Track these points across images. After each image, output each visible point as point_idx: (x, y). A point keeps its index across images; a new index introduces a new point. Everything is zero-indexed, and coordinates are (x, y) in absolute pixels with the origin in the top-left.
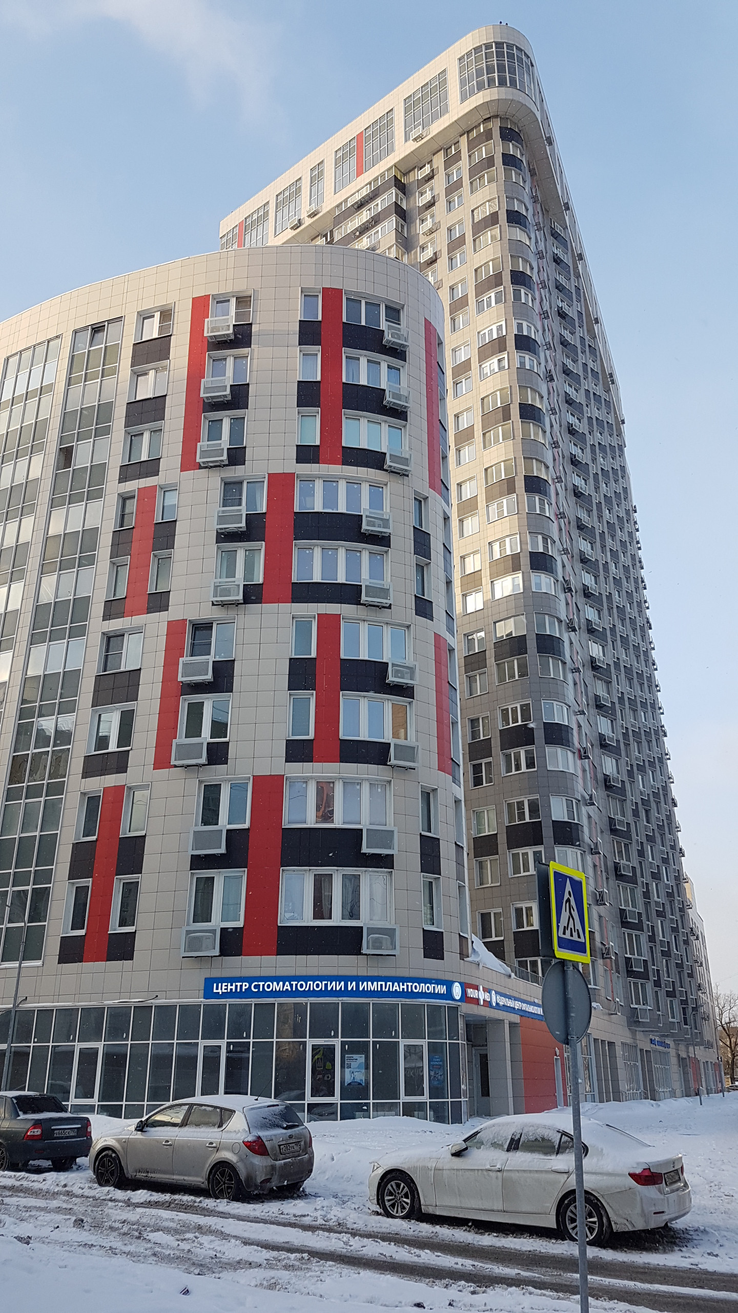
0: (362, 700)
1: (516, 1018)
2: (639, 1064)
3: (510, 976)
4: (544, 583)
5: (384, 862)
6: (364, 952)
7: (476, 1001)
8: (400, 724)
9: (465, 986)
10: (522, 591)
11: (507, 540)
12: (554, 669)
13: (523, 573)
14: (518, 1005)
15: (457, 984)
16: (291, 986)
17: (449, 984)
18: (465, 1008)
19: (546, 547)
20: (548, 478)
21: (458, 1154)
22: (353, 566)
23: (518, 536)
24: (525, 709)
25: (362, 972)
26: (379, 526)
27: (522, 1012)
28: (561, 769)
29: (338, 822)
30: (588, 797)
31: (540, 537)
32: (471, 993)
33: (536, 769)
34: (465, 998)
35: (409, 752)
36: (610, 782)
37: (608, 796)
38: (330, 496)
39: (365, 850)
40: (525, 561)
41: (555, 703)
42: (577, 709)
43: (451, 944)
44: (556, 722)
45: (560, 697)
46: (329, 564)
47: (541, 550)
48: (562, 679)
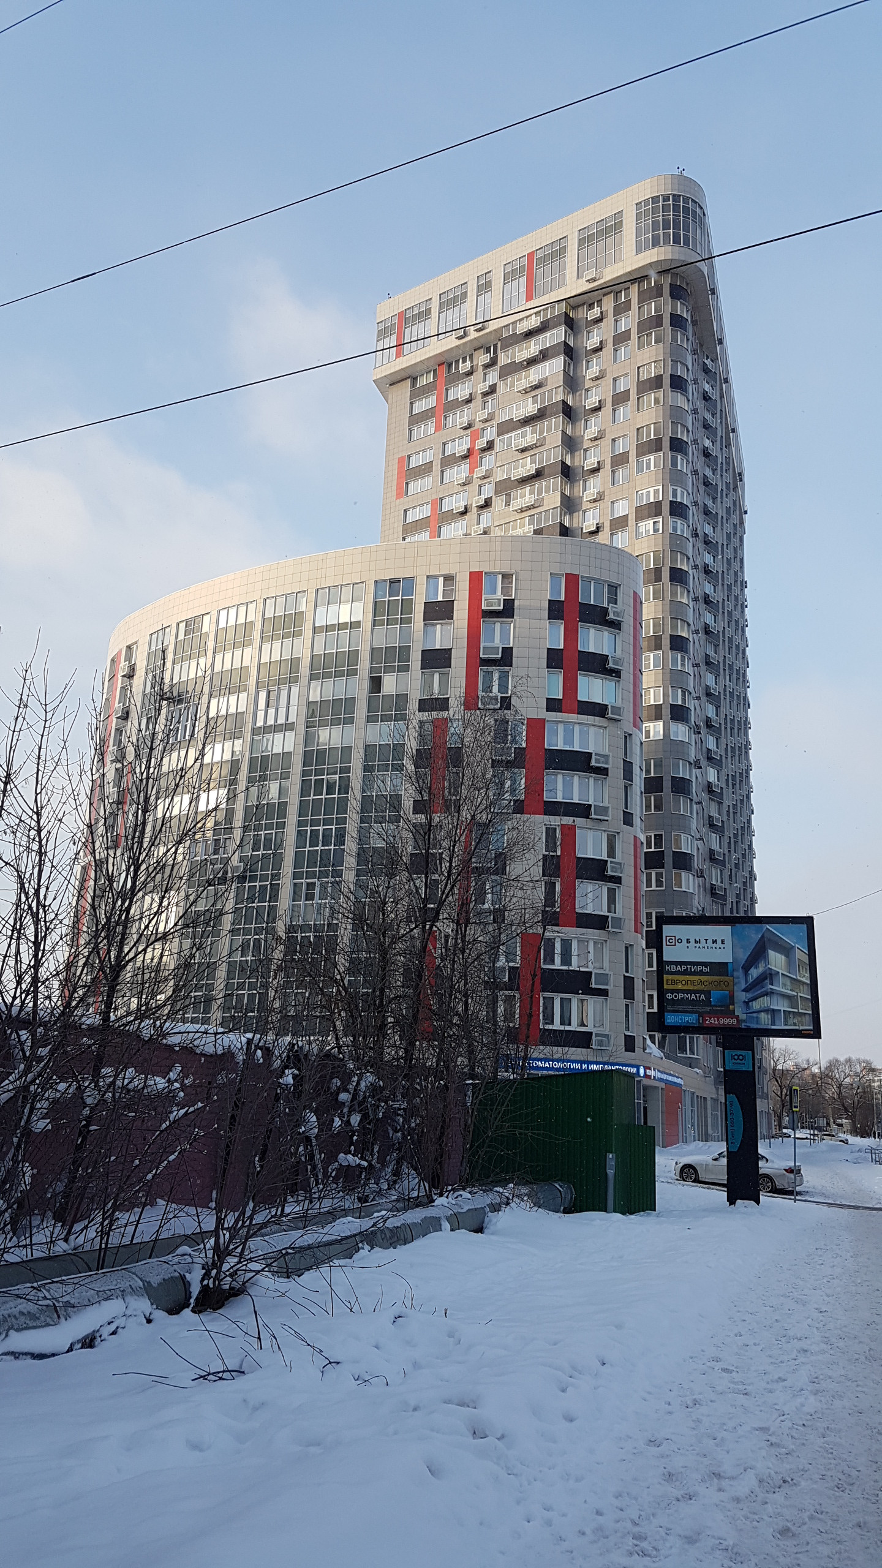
0: (589, 885)
1: (663, 1085)
2: (719, 1114)
3: (662, 1058)
4: (680, 732)
5: (604, 993)
6: (593, 1047)
7: (649, 1077)
8: (612, 900)
9: (646, 1068)
10: (662, 738)
11: (652, 690)
12: (684, 807)
13: (664, 722)
14: (665, 1077)
15: (642, 1067)
16: (549, 1064)
17: (638, 1067)
18: (646, 1082)
19: (684, 700)
20: (689, 636)
23: (661, 689)
24: (658, 837)
25: (590, 1059)
27: (667, 1082)
28: (684, 890)
29: (574, 967)
30: (700, 909)
31: (680, 691)
32: (648, 1072)
33: (664, 888)
34: (646, 1076)
35: (618, 922)
36: (715, 890)
37: (713, 901)
38: (569, 739)
39: (594, 986)
40: (666, 712)
41: (683, 835)
42: (698, 836)
43: (638, 1043)
44: (683, 851)
45: (686, 829)
47: (680, 703)
48: (689, 815)
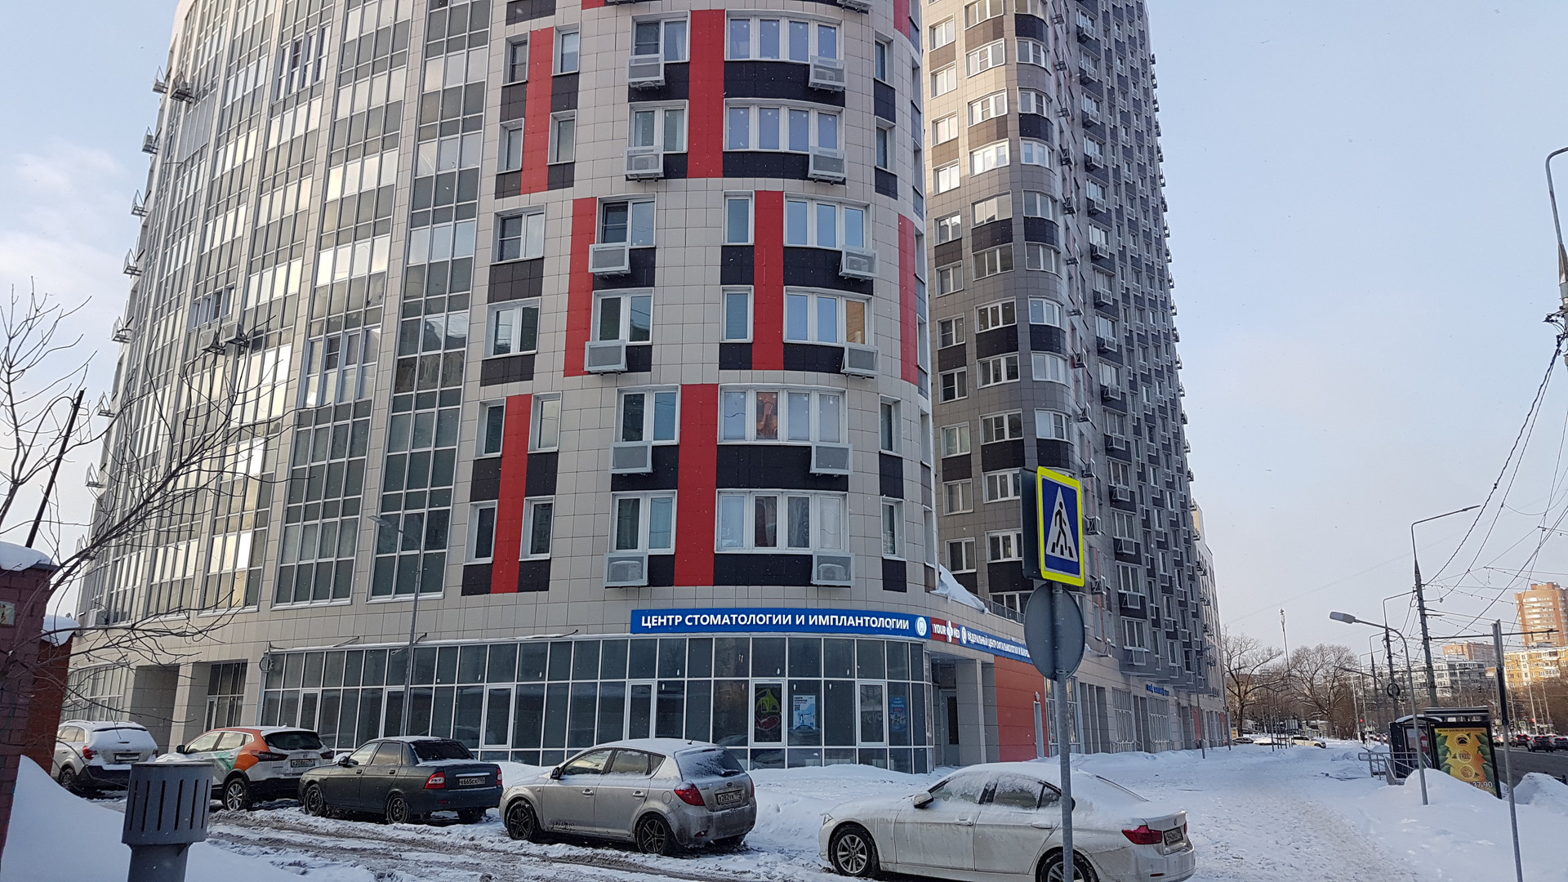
0: (810, 296)
1: (990, 658)
2: (1132, 712)
3: (983, 611)
4: (1037, 153)
5: (838, 484)
6: (813, 582)
7: (944, 638)
8: (856, 324)
9: (930, 622)
10: (1008, 164)
11: (992, 99)
12: (1045, 260)
13: (1010, 141)
14: (992, 643)
15: (921, 619)
16: (731, 619)
17: (913, 620)
18: (931, 646)
19: (1040, 108)
20: (1045, 17)
21: (922, 806)
22: (799, 131)
23: (1005, 94)
24: (1008, 309)
25: (812, 605)
26: (831, 79)
27: (997, 652)
28: (1050, 380)
29: (783, 439)
30: (1080, 412)
31: (1033, 95)
32: (938, 629)
33: (1018, 380)
34: (931, 633)
35: (866, 358)
36: (1107, 394)
37: (1105, 411)
38: (769, 40)
39: (814, 470)
40: (1013, 126)
41: (1044, 301)
42: (1071, 308)
43: (915, 575)
44: (1045, 323)
45: (1052, 295)
46: (769, 129)
47: (1034, 111)
48: (1054, 272)
